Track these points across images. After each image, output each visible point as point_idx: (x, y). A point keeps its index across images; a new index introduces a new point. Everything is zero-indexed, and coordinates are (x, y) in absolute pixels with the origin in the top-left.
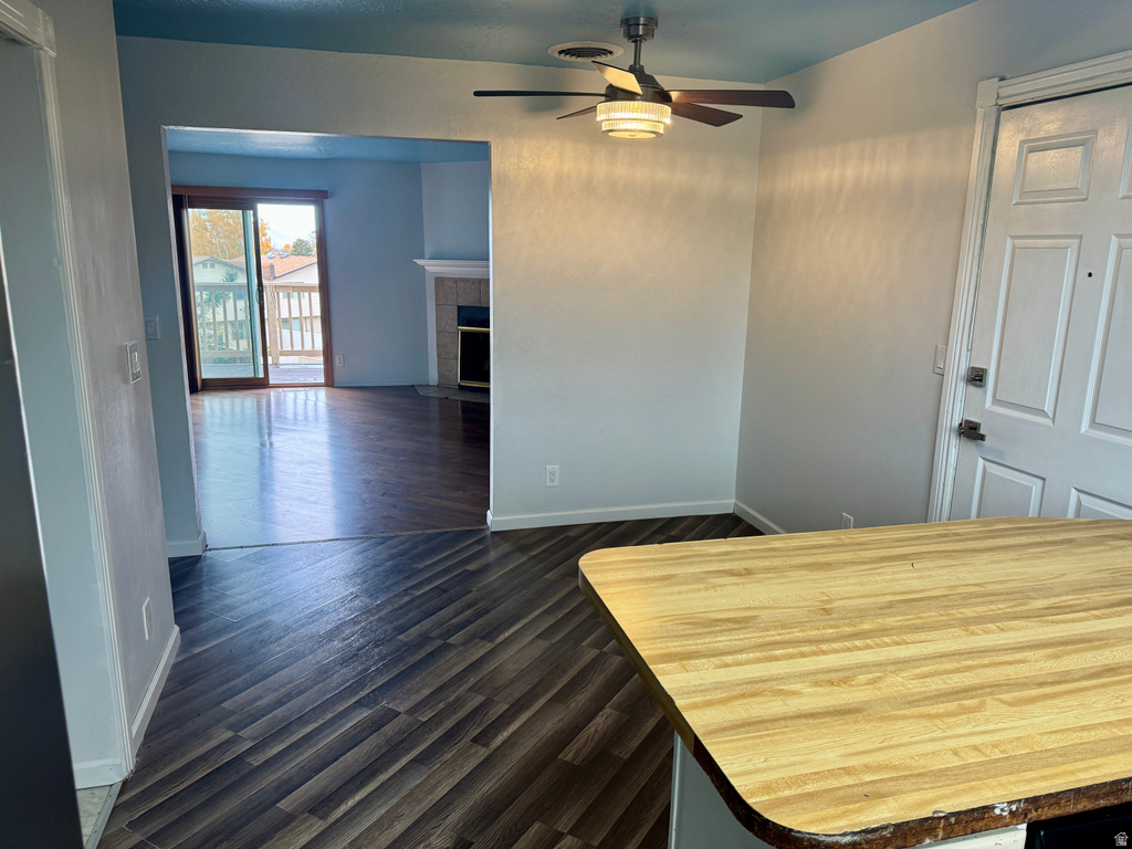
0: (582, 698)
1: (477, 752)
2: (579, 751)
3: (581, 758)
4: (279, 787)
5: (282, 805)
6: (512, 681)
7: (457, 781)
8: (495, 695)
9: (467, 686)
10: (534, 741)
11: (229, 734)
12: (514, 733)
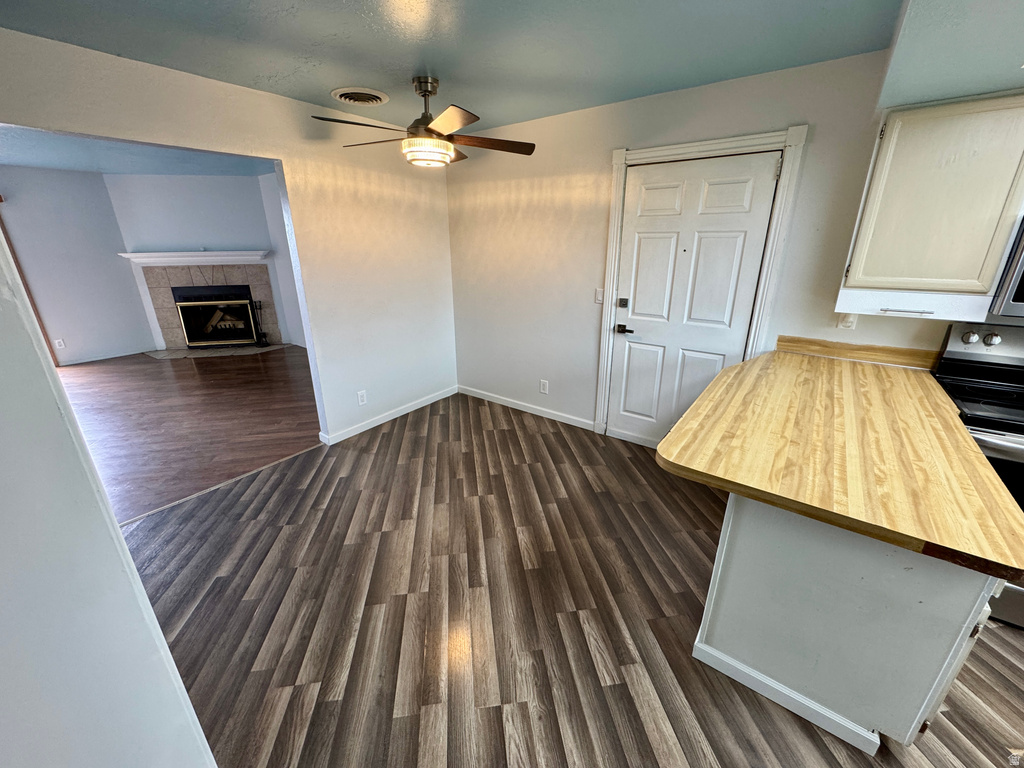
0: (499, 527)
1: (481, 593)
2: (530, 559)
3: (535, 563)
4: (379, 703)
5: (397, 713)
6: (452, 537)
7: (490, 618)
8: (452, 551)
9: (428, 554)
10: (503, 567)
11: (288, 691)
12: (488, 568)
